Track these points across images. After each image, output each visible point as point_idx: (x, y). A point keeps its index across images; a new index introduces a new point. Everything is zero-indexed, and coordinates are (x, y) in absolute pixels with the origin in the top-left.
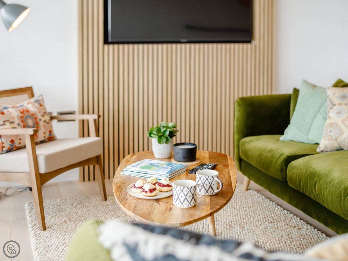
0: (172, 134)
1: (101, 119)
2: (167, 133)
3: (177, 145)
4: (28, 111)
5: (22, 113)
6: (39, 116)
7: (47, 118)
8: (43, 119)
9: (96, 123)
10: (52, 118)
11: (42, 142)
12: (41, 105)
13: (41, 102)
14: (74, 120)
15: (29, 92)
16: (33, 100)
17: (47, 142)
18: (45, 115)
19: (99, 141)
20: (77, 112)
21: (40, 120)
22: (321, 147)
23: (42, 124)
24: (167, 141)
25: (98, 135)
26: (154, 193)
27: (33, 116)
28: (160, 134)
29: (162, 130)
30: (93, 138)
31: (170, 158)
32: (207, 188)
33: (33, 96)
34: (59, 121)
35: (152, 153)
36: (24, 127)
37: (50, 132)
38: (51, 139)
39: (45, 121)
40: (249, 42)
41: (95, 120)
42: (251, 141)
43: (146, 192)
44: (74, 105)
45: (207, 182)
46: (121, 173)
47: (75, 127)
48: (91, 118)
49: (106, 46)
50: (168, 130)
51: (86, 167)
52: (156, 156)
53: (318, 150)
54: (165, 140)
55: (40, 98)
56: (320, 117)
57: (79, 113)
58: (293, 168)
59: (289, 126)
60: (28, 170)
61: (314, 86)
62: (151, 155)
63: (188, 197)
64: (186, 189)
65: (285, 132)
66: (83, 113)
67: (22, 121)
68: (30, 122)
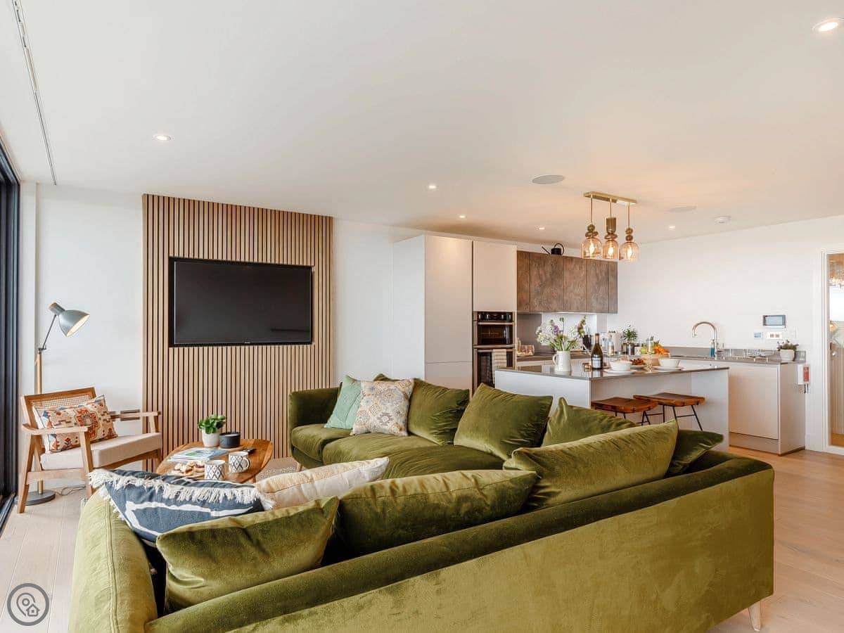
0: (219, 425)
1: (160, 416)
2: (215, 424)
3: (222, 434)
4: (86, 411)
5: (79, 413)
6: (99, 415)
7: (108, 417)
8: (103, 418)
9: (156, 418)
10: (114, 417)
11: (101, 440)
12: (101, 405)
13: (102, 402)
14: (138, 418)
15: (90, 393)
16: (93, 400)
17: (106, 439)
18: (106, 414)
19: (160, 436)
20: (141, 411)
21: (100, 419)
22: (354, 431)
23: (101, 422)
24: (214, 432)
25: (157, 431)
26: (189, 473)
27: (93, 416)
28: (209, 426)
29: (211, 422)
30: (153, 433)
31: (218, 446)
32: (237, 466)
33: (94, 396)
34: (123, 419)
35: (202, 443)
36: (81, 425)
37: (110, 429)
38: (111, 436)
39: (104, 420)
40: (310, 343)
41: (155, 417)
42: (301, 430)
43: (183, 473)
44: (139, 405)
45: (237, 462)
46: (169, 460)
47: (139, 424)
48: (151, 415)
49: (171, 349)
50: (216, 421)
51: (150, 461)
52: (206, 444)
53: (351, 434)
54: (212, 430)
55: (102, 398)
56: (355, 406)
57: (143, 412)
58: (327, 449)
59: (332, 416)
60: (81, 466)
61: (354, 380)
62: (202, 445)
63: (216, 474)
64: (214, 467)
65: (328, 422)
66: (147, 411)
67: (80, 421)
68: (88, 421)
